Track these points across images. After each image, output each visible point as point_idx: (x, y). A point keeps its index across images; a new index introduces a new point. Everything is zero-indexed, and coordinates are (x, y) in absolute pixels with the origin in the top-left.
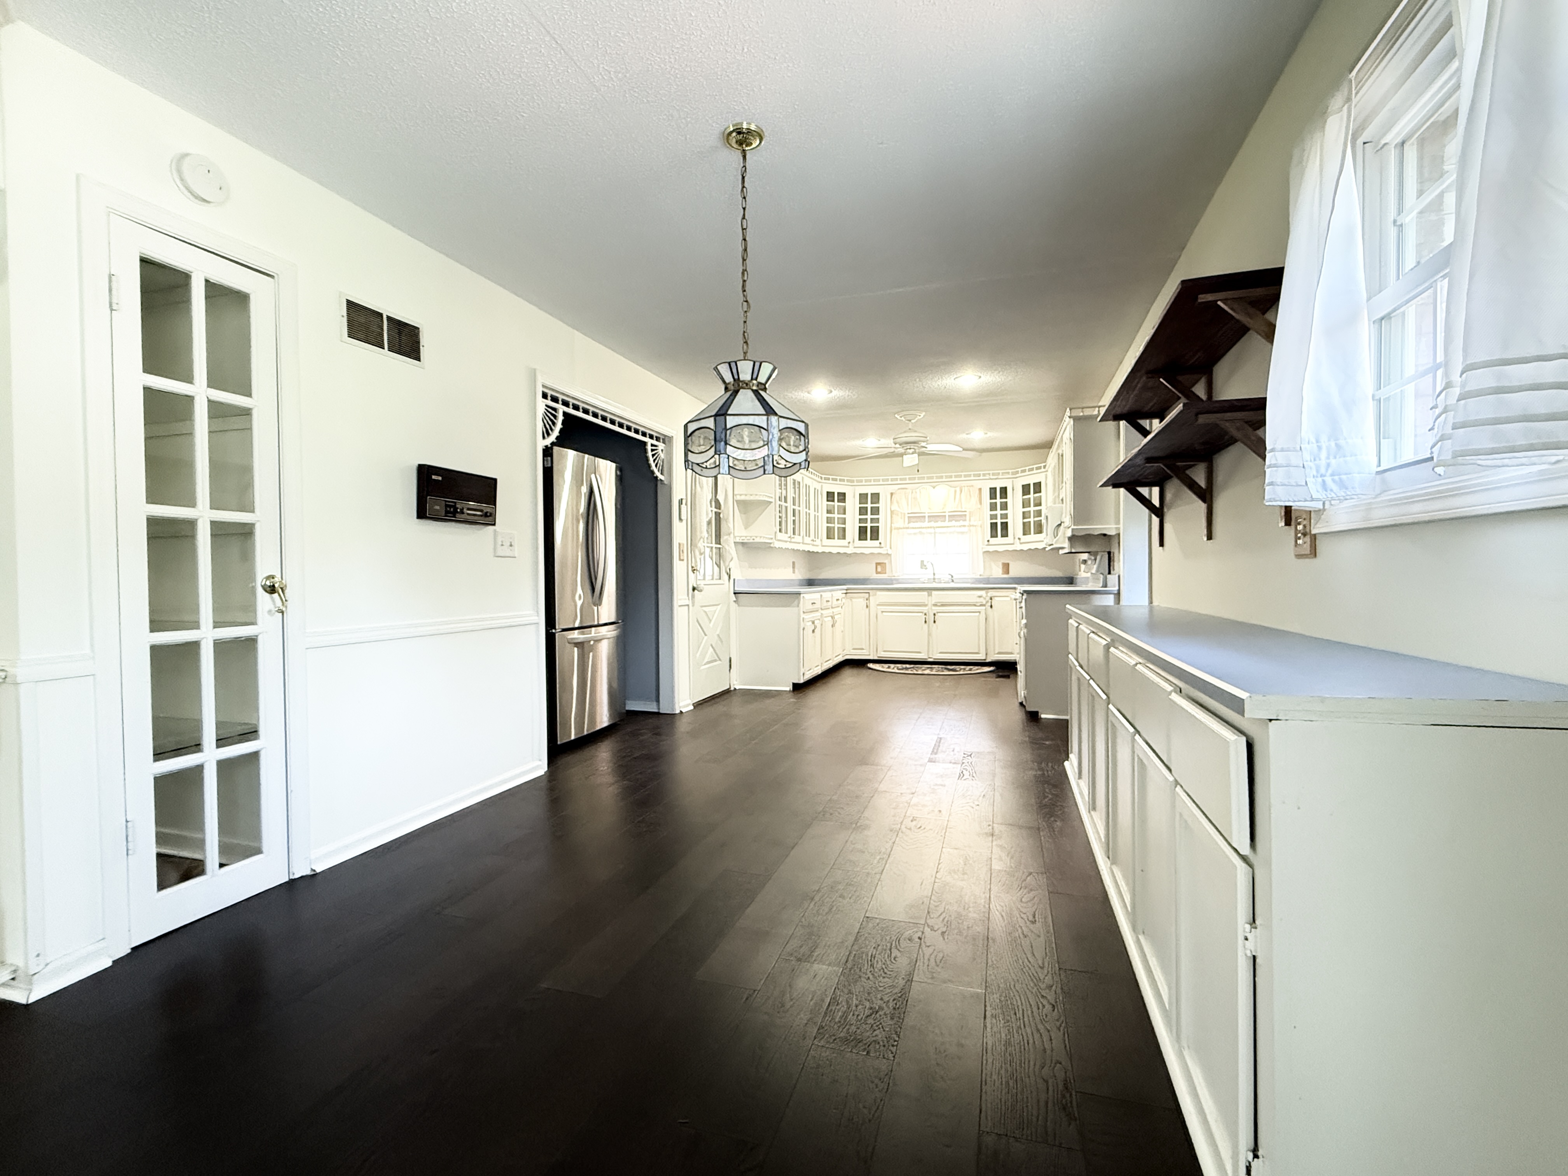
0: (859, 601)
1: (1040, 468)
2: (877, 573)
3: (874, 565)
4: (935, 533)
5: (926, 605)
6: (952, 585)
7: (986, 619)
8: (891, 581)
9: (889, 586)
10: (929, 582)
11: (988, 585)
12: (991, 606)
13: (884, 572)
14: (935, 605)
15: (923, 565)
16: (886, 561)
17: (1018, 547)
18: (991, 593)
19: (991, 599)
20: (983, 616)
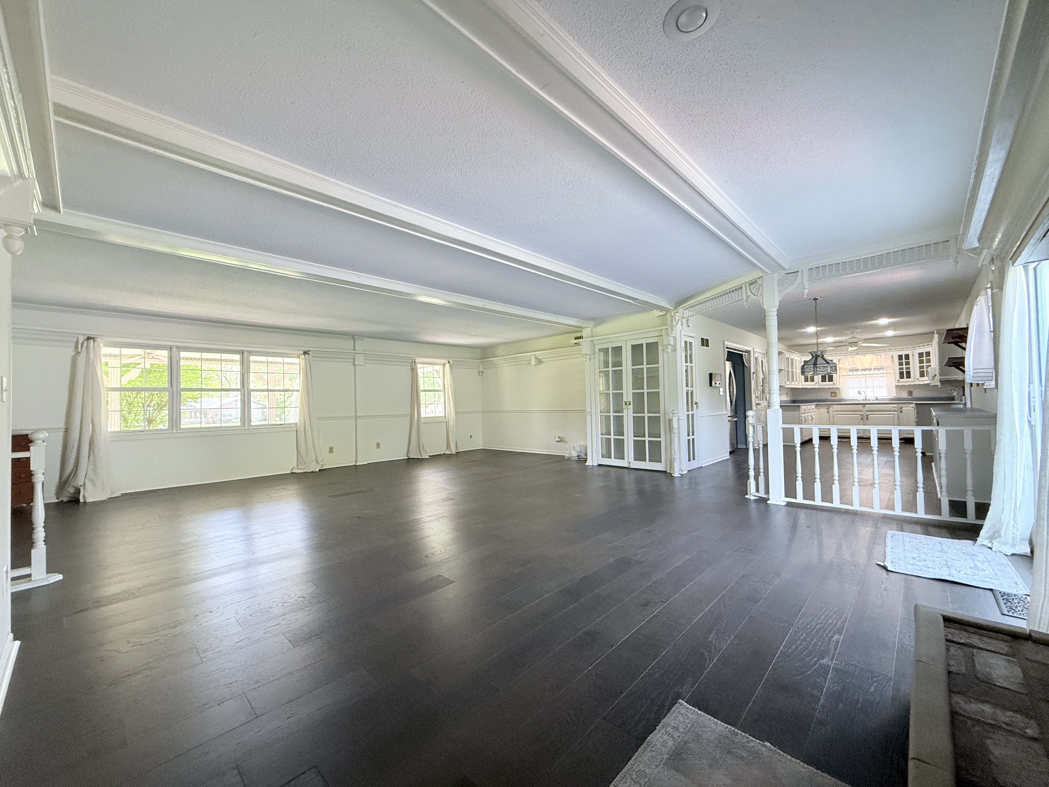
0: (823, 410)
1: (929, 345)
2: (832, 396)
3: (830, 394)
4: (866, 377)
5: (862, 411)
6: (877, 402)
7: (898, 418)
8: (840, 400)
9: (840, 402)
10: (863, 400)
11: (898, 401)
12: (901, 412)
13: (835, 396)
14: (867, 411)
15: (859, 393)
16: (837, 391)
17: (917, 383)
18: (900, 406)
19: (901, 408)
20: (896, 417)
